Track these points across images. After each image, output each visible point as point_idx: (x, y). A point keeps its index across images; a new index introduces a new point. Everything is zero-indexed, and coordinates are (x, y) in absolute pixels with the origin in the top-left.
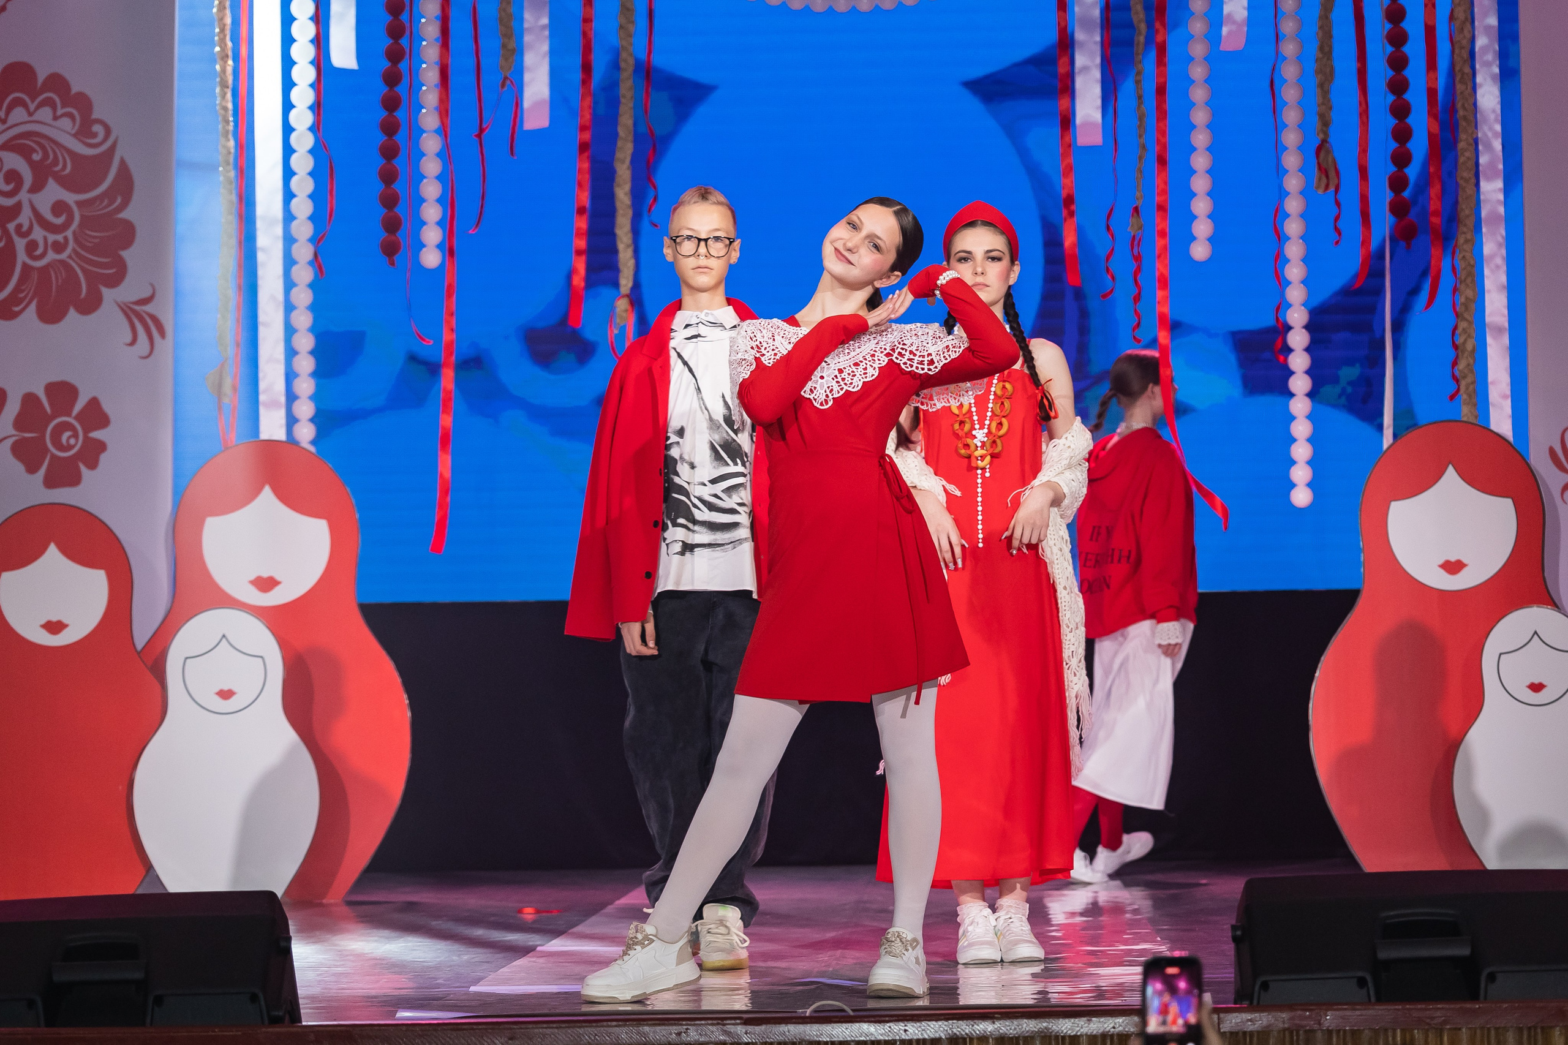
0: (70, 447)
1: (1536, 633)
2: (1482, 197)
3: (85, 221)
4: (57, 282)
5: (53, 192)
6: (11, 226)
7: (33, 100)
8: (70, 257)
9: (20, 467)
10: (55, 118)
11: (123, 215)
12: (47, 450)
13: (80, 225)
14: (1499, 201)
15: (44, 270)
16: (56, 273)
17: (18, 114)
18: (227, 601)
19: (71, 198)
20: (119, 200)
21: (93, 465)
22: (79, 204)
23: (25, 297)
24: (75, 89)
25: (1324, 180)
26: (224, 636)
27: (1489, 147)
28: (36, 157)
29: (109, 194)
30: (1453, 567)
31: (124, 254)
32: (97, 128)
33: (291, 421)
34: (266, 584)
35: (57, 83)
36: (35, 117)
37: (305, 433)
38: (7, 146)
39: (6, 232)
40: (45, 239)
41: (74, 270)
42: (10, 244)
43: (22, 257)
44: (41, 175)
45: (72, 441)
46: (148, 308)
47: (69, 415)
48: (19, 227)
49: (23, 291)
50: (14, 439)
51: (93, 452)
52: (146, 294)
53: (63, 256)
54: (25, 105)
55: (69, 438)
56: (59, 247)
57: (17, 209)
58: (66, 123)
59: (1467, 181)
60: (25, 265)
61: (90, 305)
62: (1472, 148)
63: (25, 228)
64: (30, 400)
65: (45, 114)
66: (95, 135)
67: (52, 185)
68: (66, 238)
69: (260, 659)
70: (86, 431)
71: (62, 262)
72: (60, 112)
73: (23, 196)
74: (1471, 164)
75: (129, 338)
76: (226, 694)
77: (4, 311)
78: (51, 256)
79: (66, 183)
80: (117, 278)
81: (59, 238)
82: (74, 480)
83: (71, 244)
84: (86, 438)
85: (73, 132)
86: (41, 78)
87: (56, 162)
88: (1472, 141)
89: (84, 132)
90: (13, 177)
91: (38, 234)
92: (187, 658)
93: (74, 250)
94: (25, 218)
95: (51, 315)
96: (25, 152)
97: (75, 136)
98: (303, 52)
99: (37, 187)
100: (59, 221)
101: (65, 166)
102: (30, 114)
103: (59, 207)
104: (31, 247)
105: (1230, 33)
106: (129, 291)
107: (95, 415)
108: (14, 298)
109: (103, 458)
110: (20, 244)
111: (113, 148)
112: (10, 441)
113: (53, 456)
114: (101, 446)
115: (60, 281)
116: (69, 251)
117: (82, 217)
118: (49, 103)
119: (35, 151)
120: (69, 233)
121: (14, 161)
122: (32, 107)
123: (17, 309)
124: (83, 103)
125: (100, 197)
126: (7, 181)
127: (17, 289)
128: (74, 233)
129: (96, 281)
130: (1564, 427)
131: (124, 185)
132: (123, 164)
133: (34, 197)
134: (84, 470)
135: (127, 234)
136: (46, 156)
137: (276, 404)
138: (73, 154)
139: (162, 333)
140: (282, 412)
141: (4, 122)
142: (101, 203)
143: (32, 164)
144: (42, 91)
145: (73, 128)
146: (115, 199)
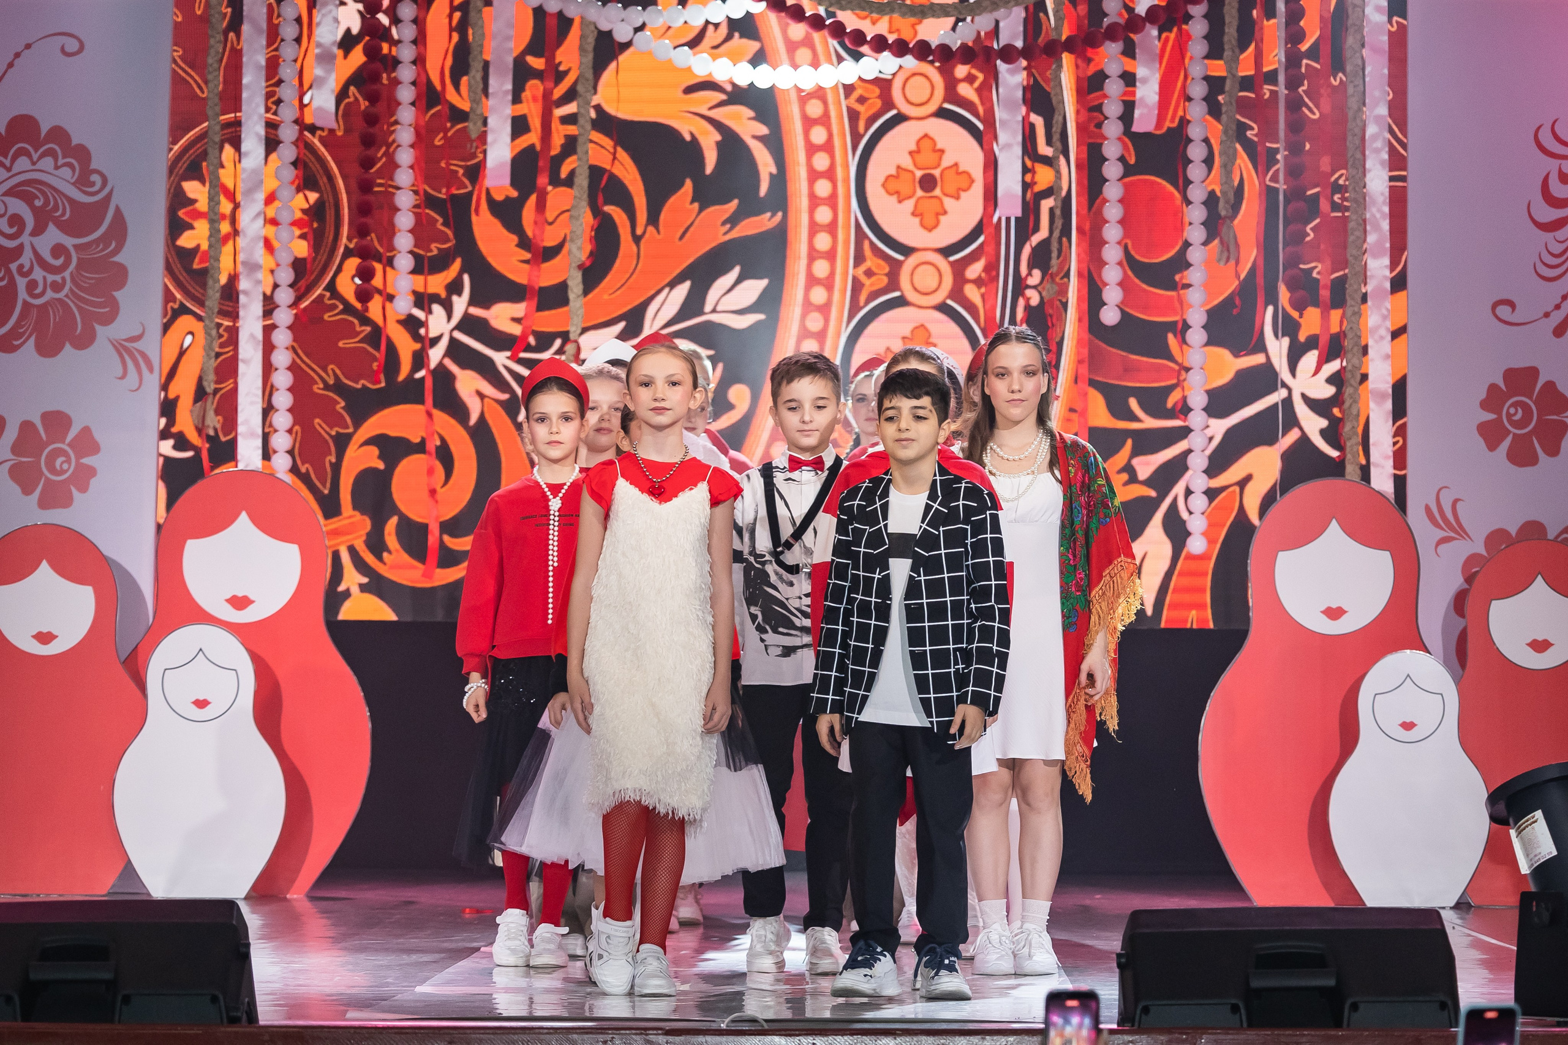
0: (63, 472)
1: (1408, 675)
2: (1369, 273)
3: (82, 264)
4: (55, 320)
5: (53, 235)
6: (13, 267)
7: (36, 151)
8: (67, 296)
9: (17, 489)
10: (57, 168)
11: (116, 259)
12: (42, 473)
13: (78, 267)
14: (1385, 276)
15: (43, 307)
16: (52, 308)
17: (23, 163)
18: (204, 617)
19: (69, 242)
20: (113, 245)
21: (84, 488)
22: (75, 246)
23: (24, 333)
24: (75, 141)
25: (1225, 254)
26: (201, 650)
27: (1377, 228)
28: (38, 203)
29: (105, 239)
30: (1335, 613)
31: (117, 294)
32: (95, 178)
33: (267, 453)
34: (240, 602)
35: (59, 134)
36: (38, 166)
37: (281, 463)
38: (9, 193)
39: (8, 271)
40: (45, 278)
41: (70, 308)
42: (12, 283)
43: (22, 295)
44: (42, 220)
45: (65, 466)
46: (138, 345)
47: (64, 442)
48: (21, 266)
49: (22, 327)
50: (12, 462)
51: (84, 477)
52: (138, 331)
53: (61, 295)
54: (30, 156)
55: (62, 463)
56: (57, 287)
57: (20, 249)
58: (66, 172)
59: (1356, 258)
60: (25, 303)
61: (85, 341)
62: (1361, 228)
63: (25, 270)
64: (27, 427)
65: (47, 163)
66: (93, 184)
67: (52, 228)
68: (63, 279)
69: (234, 672)
70: (78, 458)
71: (59, 300)
72: (61, 162)
73: (25, 238)
74: (1359, 242)
75: (120, 373)
76: (201, 704)
77: (5, 345)
78: (50, 294)
79: (66, 228)
80: (108, 319)
81: (58, 278)
82: (66, 502)
83: (69, 284)
84: (78, 464)
85: (73, 181)
86: (44, 129)
87: (56, 208)
88: (1361, 222)
89: (83, 181)
90: (16, 221)
91: (38, 274)
92: (166, 670)
93: (71, 289)
94: (26, 259)
95: (48, 349)
96: (28, 199)
97: (73, 184)
99: (38, 231)
100: (58, 262)
101: (63, 214)
102: (34, 164)
103: (58, 250)
104: (32, 286)
105: (1141, 115)
106: (121, 328)
107: (87, 443)
108: (14, 334)
109: (93, 482)
110: (21, 283)
111: (109, 197)
112: (8, 465)
113: (47, 479)
114: (92, 472)
115: (57, 317)
116: (66, 290)
117: (79, 259)
118: (51, 153)
119: (38, 197)
120: (67, 274)
121: (18, 206)
122: (35, 157)
123: (16, 343)
124: (82, 154)
125: (97, 241)
126: (11, 226)
127: (18, 325)
128: (71, 274)
129: (90, 320)
130: (1439, 487)
131: (119, 230)
132: (118, 210)
133: (35, 240)
134: (75, 492)
135: (120, 276)
136: (47, 202)
137: (252, 435)
138: (72, 201)
139: (151, 370)
140: (259, 442)
141: (9, 169)
142: (97, 247)
143: (34, 210)
144: (45, 142)
145: (73, 177)
146: (109, 244)
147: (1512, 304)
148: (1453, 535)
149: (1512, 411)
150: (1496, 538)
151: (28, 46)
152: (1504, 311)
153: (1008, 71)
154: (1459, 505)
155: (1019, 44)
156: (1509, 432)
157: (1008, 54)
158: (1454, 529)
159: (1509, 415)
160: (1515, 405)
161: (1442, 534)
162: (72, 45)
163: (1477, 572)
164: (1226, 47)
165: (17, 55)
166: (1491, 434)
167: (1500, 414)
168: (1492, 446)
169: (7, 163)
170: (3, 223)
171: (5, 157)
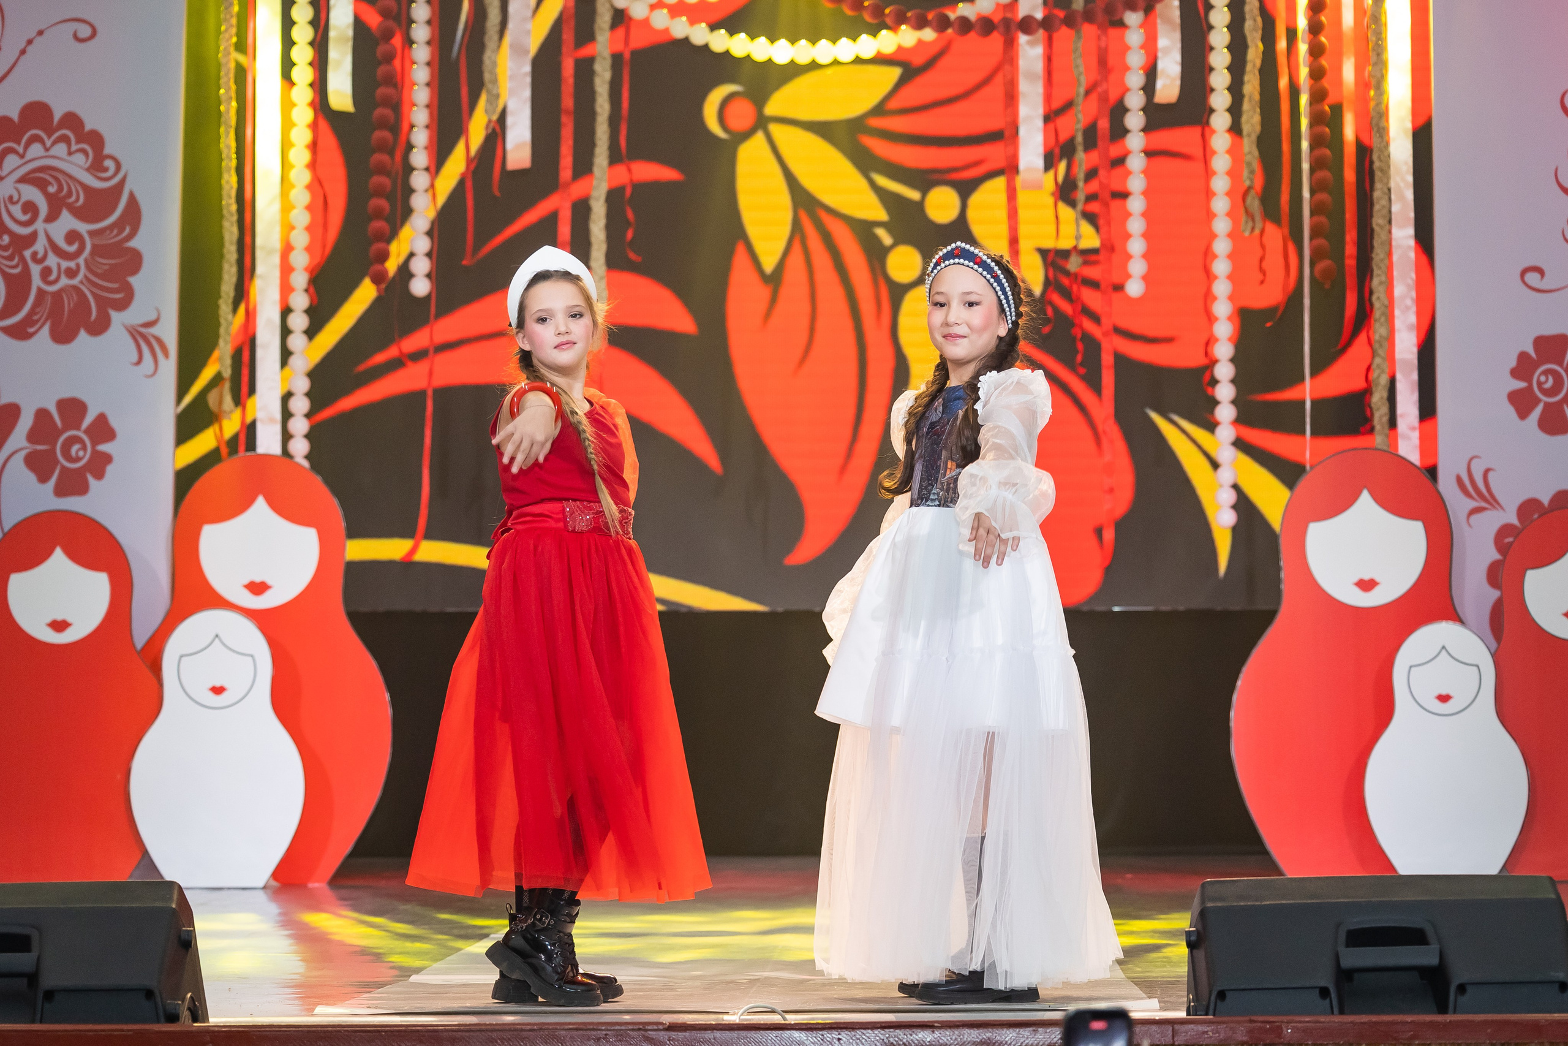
0: (79, 460)
1: (1444, 647)
2: (1394, 243)
3: (96, 250)
4: (69, 304)
5: (67, 222)
6: (27, 254)
7: (49, 137)
8: (81, 282)
9: (32, 477)
10: (70, 153)
11: (132, 244)
12: (57, 462)
13: (91, 253)
14: (1409, 247)
15: (57, 295)
16: (67, 295)
17: (36, 150)
18: (221, 603)
19: (83, 228)
20: (127, 230)
21: (100, 475)
22: (91, 233)
23: (38, 321)
24: (88, 126)
25: (1250, 224)
26: (217, 636)
27: (1402, 198)
28: (52, 189)
29: (119, 225)
30: (1367, 585)
31: (132, 280)
32: (109, 163)
33: (286, 436)
34: (258, 588)
35: (72, 121)
36: (53, 152)
37: (300, 447)
38: (22, 180)
39: (23, 259)
40: (59, 265)
41: (85, 296)
42: (26, 272)
43: (36, 282)
44: (56, 207)
45: (81, 453)
46: (152, 330)
47: (78, 429)
48: (35, 254)
49: (36, 314)
50: (27, 451)
51: (100, 464)
52: (153, 317)
53: (75, 282)
54: (43, 143)
55: (78, 451)
56: (71, 273)
57: (33, 237)
58: (79, 158)
59: (1381, 227)
60: (40, 290)
61: (99, 327)
62: (1386, 197)
63: (40, 256)
64: (42, 415)
65: (60, 149)
66: (106, 170)
67: (65, 215)
68: (78, 265)
69: (251, 658)
70: (95, 443)
71: (74, 287)
72: (74, 147)
73: (39, 225)
74: (1385, 211)
75: (135, 359)
76: (218, 690)
77: (21, 333)
78: (64, 281)
79: (79, 214)
80: (123, 305)
81: (72, 264)
82: (82, 490)
83: (83, 270)
84: (94, 452)
85: (86, 166)
86: (57, 116)
87: (70, 194)
88: (1386, 191)
89: (97, 167)
90: (30, 207)
91: (52, 261)
92: (181, 657)
93: (85, 276)
94: (40, 245)
95: (63, 336)
96: (42, 185)
97: (88, 170)
98: (303, 94)
99: (52, 217)
100: (72, 249)
101: (77, 199)
102: (47, 150)
103: (72, 236)
104: (46, 273)
105: (1164, 86)
106: (134, 315)
107: (103, 430)
108: (29, 321)
109: (109, 469)
110: (35, 270)
111: (122, 184)
112: (23, 453)
113: (63, 467)
114: (107, 459)
115: (72, 306)
116: (80, 276)
117: (94, 246)
118: (64, 139)
119: (50, 183)
120: (81, 260)
121: (31, 193)
122: (48, 143)
123: (31, 330)
124: (95, 140)
125: (110, 227)
126: (25, 212)
127: (32, 312)
128: (86, 261)
129: (105, 305)
130: (1470, 456)
131: (133, 215)
132: (132, 197)
133: (49, 227)
134: (92, 481)
135: (134, 262)
136: (61, 188)
137: (272, 420)
138: (86, 188)
139: (166, 354)
140: (277, 428)
141: (22, 156)
142: (111, 232)
143: (49, 197)
144: (58, 129)
145: (86, 163)
146: (124, 229)
147: (1540, 271)
148: (1484, 504)
149: (1543, 379)
150: (1528, 508)
151: (40, 33)
152: (1532, 278)
153: (1029, 43)
154: (1491, 475)
155: (1039, 15)
156: (1540, 401)
157: (1027, 25)
158: (1487, 500)
159: (1540, 384)
160: (1546, 373)
161: (1473, 504)
162: (85, 31)
163: (1511, 543)
164: (1247, 16)
165: (30, 42)
166: (1521, 403)
167: (1530, 382)
168: (1523, 414)
169: (21, 149)
170: (16, 210)
171: (19, 143)
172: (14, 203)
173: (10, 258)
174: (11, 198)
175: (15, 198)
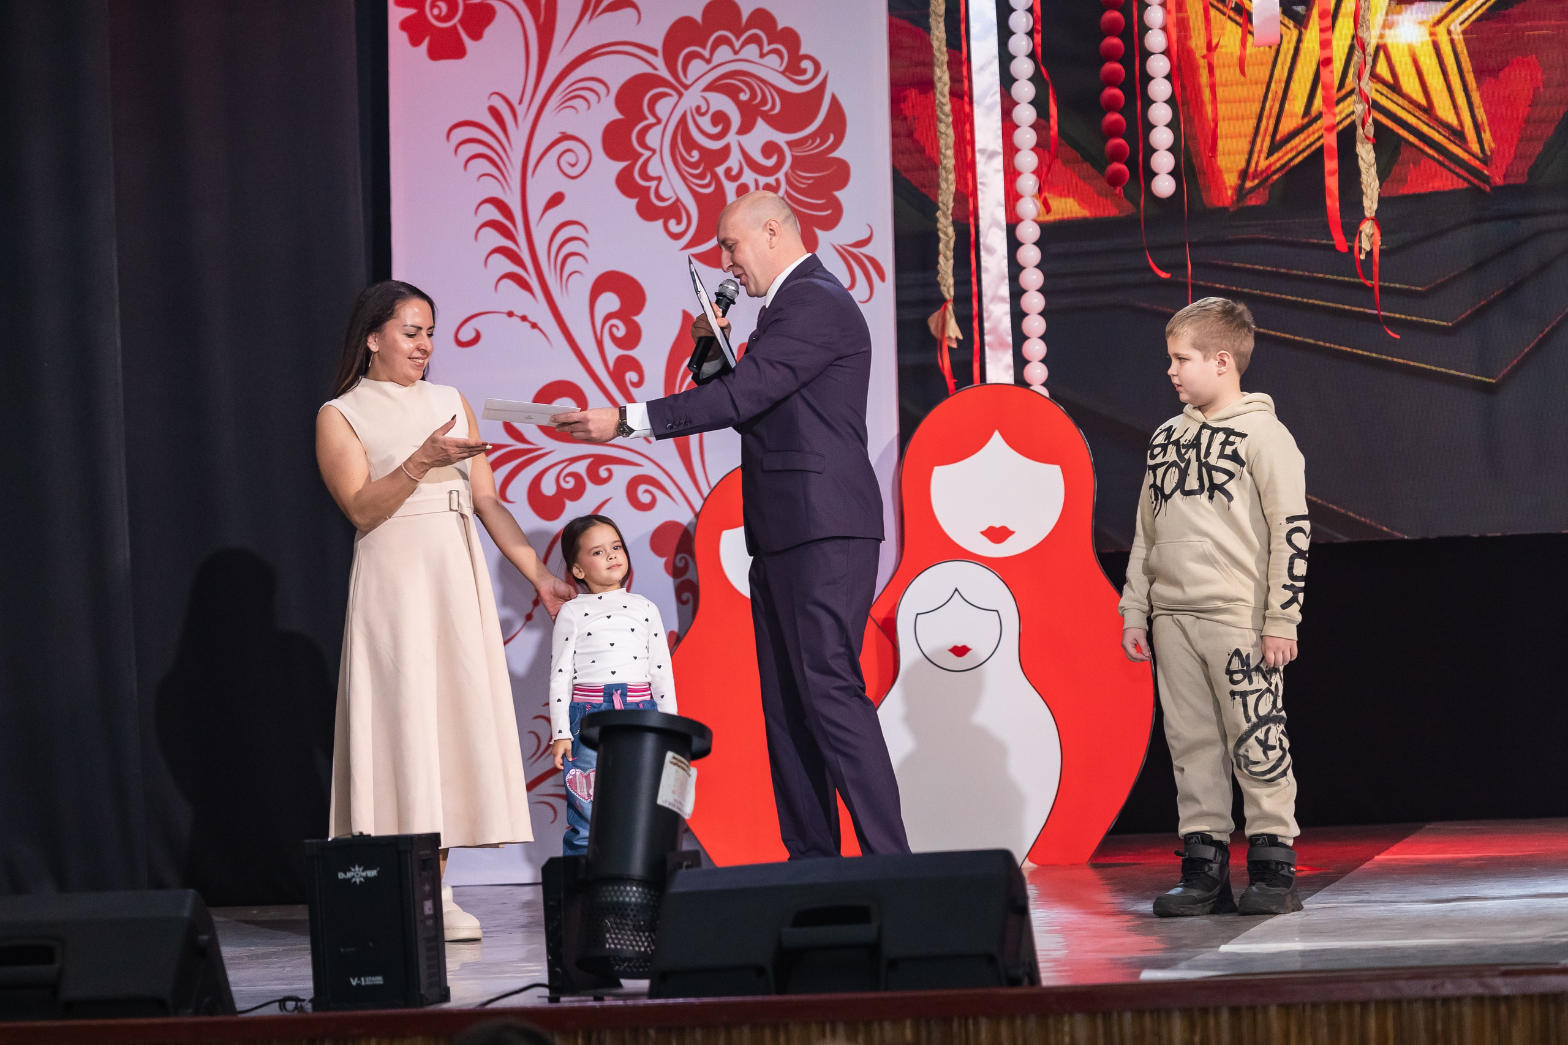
3: (797, 163)
5: (763, 132)
6: (720, 170)
7: (738, 38)
10: (762, 56)
11: (835, 154)
13: (792, 167)
17: (723, 53)
18: (959, 554)
19: (781, 138)
20: (832, 138)
22: (790, 144)
24: (781, 25)
26: (956, 590)
28: (744, 97)
29: (823, 133)
31: (839, 194)
32: (806, 64)
33: (1020, 362)
34: (998, 534)
35: (762, 18)
36: (740, 56)
37: (1037, 373)
38: (709, 88)
39: (715, 176)
40: (756, 181)
42: (720, 191)
44: (750, 116)
46: (865, 250)
48: (728, 171)
52: (865, 235)
54: (731, 45)
57: (726, 150)
58: (773, 60)
63: (734, 173)
65: (752, 51)
66: (804, 71)
67: (760, 123)
68: (777, 181)
69: (996, 612)
72: (766, 49)
73: (732, 138)
76: (960, 651)
79: (775, 122)
80: (830, 223)
81: (771, 180)
83: (783, 186)
85: (781, 69)
86: (745, 16)
87: (764, 101)
89: (793, 69)
90: (720, 118)
91: (748, 177)
92: (918, 614)
93: (787, 192)
94: (734, 160)
96: (732, 92)
97: (783, 73)
99: (746, 128)
100: (771, 162)
101: (773, 107)
102: (736, 53)
103: (769, 149)
106: (845, 233)
110: (730, 188)
111: (823, 85)
117: (794, 157)
118: (755, 40)
119: (742, 90)
120: (781, 175)
121: (721, 102)
122: (737, 45)
124: (790, 39)
125: (812, 136)
126: (715, 123)
128: (786, 174)
129: (810, 225)
131: (837, 122)
132: (834, 101)
133: (743, 139)
135: (841, 174)
136: (753, 95)
137: (1002, 345)
138: (781, 92)
139: (882, 277)
140: (1009, 354)
141: (708, 61)
142: (813, 142)
143: (740, 105)
144: (747, 28)
145: (781, 66)
146: (828, 138)
169: (706, 54)
170: (705, 122)
171: (704, 47)
172: (702, 114)
173: (701, 176)
174: (698, 108)
175: (703, 109)
